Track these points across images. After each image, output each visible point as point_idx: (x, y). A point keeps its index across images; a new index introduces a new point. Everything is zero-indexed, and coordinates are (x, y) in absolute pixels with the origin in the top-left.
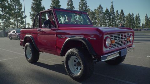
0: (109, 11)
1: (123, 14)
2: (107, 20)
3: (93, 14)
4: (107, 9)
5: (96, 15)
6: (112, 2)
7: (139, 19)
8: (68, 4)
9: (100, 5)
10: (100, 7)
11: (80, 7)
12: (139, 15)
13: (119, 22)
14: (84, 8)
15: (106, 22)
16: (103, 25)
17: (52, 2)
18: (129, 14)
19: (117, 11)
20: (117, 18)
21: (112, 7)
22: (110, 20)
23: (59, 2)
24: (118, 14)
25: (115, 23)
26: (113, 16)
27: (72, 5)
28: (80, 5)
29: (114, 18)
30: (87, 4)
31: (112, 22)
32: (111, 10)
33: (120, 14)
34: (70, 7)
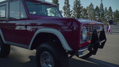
0: (99, 8)
1: (111, 11)
2: (97, 15)
3: (85, 10)
4: (97, 7)
5: (88, 12)
6: (102, 1)
8: (65, 3)
9: (91, 3)
10: (91, 5)
11: (74, 5)
13: (108, 17)
14: (78, 5)
15: (96, 17)
16: (94, 19)
17: (52, 2)
18: (117, 11)
19: (106, 8)
20: (105, 14)
21: (102, 5)
22: (99, 15)
23: (58, 1)
24: (107, 11)
25: (104, 18)
26: (102, 12)
27: (68, 3)
28: (75, 4)
29: (103, 14)
30: (80, 2)
31: (101, 17)
32: (100, 7)
33: (108, 10)
34: (66, 5)
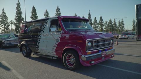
7: (123, 24)
12: (123, 20)
